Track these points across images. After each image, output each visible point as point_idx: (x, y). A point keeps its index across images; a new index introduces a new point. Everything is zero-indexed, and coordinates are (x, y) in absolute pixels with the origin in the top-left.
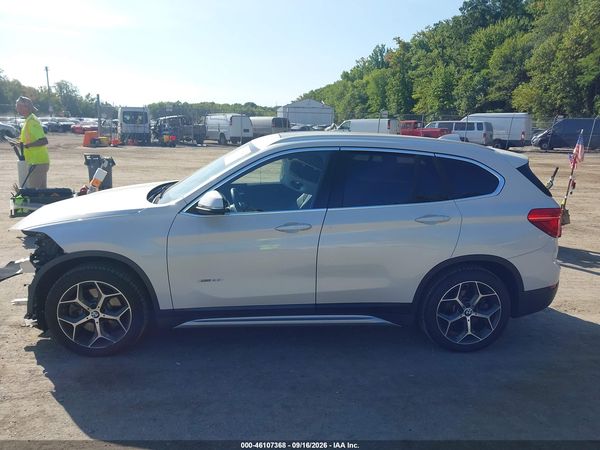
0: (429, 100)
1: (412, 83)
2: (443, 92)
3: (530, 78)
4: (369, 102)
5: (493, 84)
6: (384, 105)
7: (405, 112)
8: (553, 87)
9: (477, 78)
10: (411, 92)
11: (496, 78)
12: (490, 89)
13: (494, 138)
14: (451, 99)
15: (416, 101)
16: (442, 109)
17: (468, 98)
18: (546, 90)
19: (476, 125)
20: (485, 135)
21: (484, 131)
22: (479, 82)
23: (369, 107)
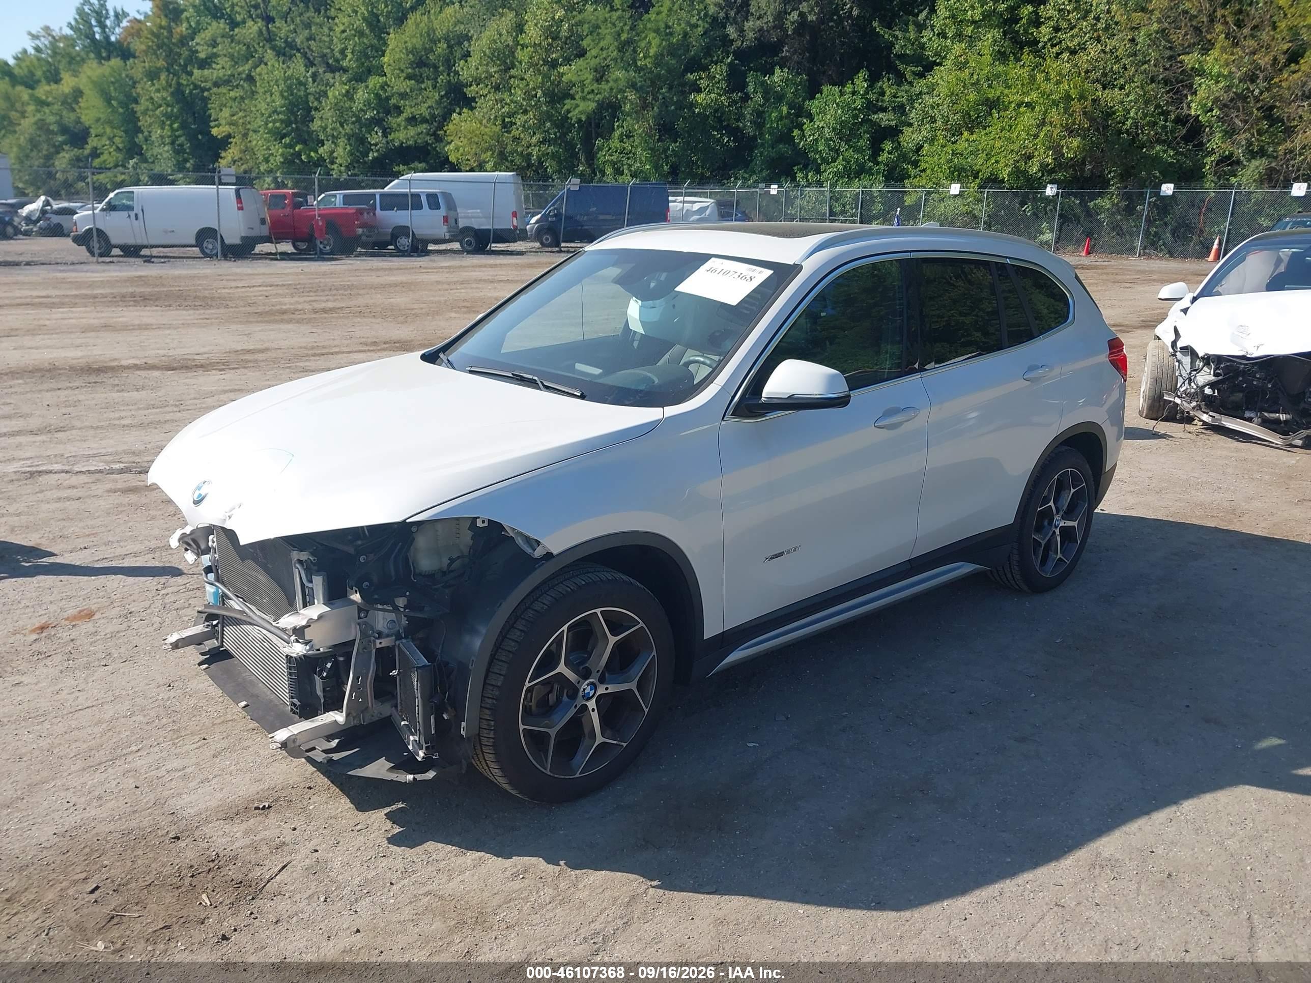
0: (258, 141)
1: (205, 100)
2: (288, 123)
3: (473, 99)
4: (93, 142)
5: (398, 110)
6: (134, 150)
7: (197, 169)
8: (520, 119)
9: (361, 95)
10: (204, 120)
11: (403, 96)
12: (393, 121)
13: (461, 225)
14: (311, 141)
15: (224, 143)
16: (292, 164)
17: (349, 138)
18: (507, 126)
19: (424, 199)
20: (446, 219)
21: (442, 212)
22: (368, 103)
23: (95, 154)
